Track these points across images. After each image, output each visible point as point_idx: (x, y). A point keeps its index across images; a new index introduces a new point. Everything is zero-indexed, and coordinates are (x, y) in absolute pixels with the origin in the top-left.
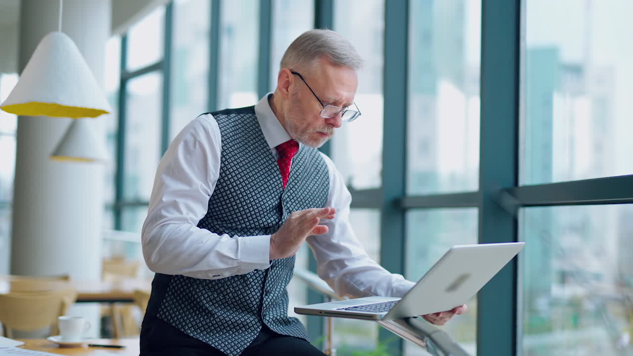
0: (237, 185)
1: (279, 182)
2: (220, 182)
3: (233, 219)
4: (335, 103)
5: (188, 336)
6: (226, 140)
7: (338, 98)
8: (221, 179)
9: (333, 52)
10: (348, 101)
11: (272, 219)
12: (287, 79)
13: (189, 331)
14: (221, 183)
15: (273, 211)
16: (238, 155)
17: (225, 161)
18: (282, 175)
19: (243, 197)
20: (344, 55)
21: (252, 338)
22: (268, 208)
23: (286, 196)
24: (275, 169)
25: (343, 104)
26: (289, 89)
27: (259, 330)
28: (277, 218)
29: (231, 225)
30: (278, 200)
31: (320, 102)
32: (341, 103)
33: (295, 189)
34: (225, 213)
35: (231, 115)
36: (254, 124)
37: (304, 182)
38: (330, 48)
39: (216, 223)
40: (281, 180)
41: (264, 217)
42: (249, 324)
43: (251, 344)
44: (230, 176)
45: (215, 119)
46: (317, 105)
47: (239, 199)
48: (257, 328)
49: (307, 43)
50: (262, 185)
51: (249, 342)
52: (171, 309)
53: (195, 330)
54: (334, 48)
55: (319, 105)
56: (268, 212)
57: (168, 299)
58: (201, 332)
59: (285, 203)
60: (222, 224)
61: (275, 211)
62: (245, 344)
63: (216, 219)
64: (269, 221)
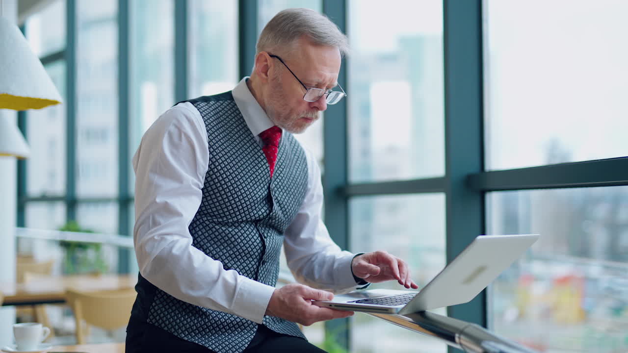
0: (227, 177)
1: (266, 171)
2: (209, 174)
3: (224, 213)
4: (319, 86)
5: (182, 340)
6: (210, 129)
7: (321, 80)
8: (210, 171)
9: (313, 31)
10: (331, 82)
11: (263, 211)
12: (266, 63)
13: (183, 335)
14: (210, 176)
15: (262, 202)
16: (225, 144)
17: (213, 152)
18: (269, 164)
19: (234, 189)
20: (325, 33)
21: (250, 339)
22: (259, 199)
23: (274, 186)
24: (262, 157)
25: (327, 85)
26: (268, 73)
27: (255, 330)
28: (268, 209)
29: (222, 219)
30: (267, 191)
31: (303, 85)
32: (324, 84)
33: (281, 178)
34: (216, 207)
35: (211, 103)
36: (235, 111)
37: (288, 169)
38: (310, 27)
39: (205, 219)
40: (269, 168)
41: (255, 209)
42: (245, 325)
43: (248, 345)
44: (219, 168)
45: (196, 107)
46: (300, 89)
47: (230, 191)
48: (253, 328)
49: (284, 23)
50: (251, 175)
51: (246, 343)
52: (162, 312)
53: (189, 334)
54: (314, 26)
55: (301, 88)
56: (259, 203)
57: (158, 302)
58: (196, 335)
59: (273, 193)
60: (212, 219)
61: (264, 202)
62: (243, 345)
63: (204, 214)
64: (260, 213)
